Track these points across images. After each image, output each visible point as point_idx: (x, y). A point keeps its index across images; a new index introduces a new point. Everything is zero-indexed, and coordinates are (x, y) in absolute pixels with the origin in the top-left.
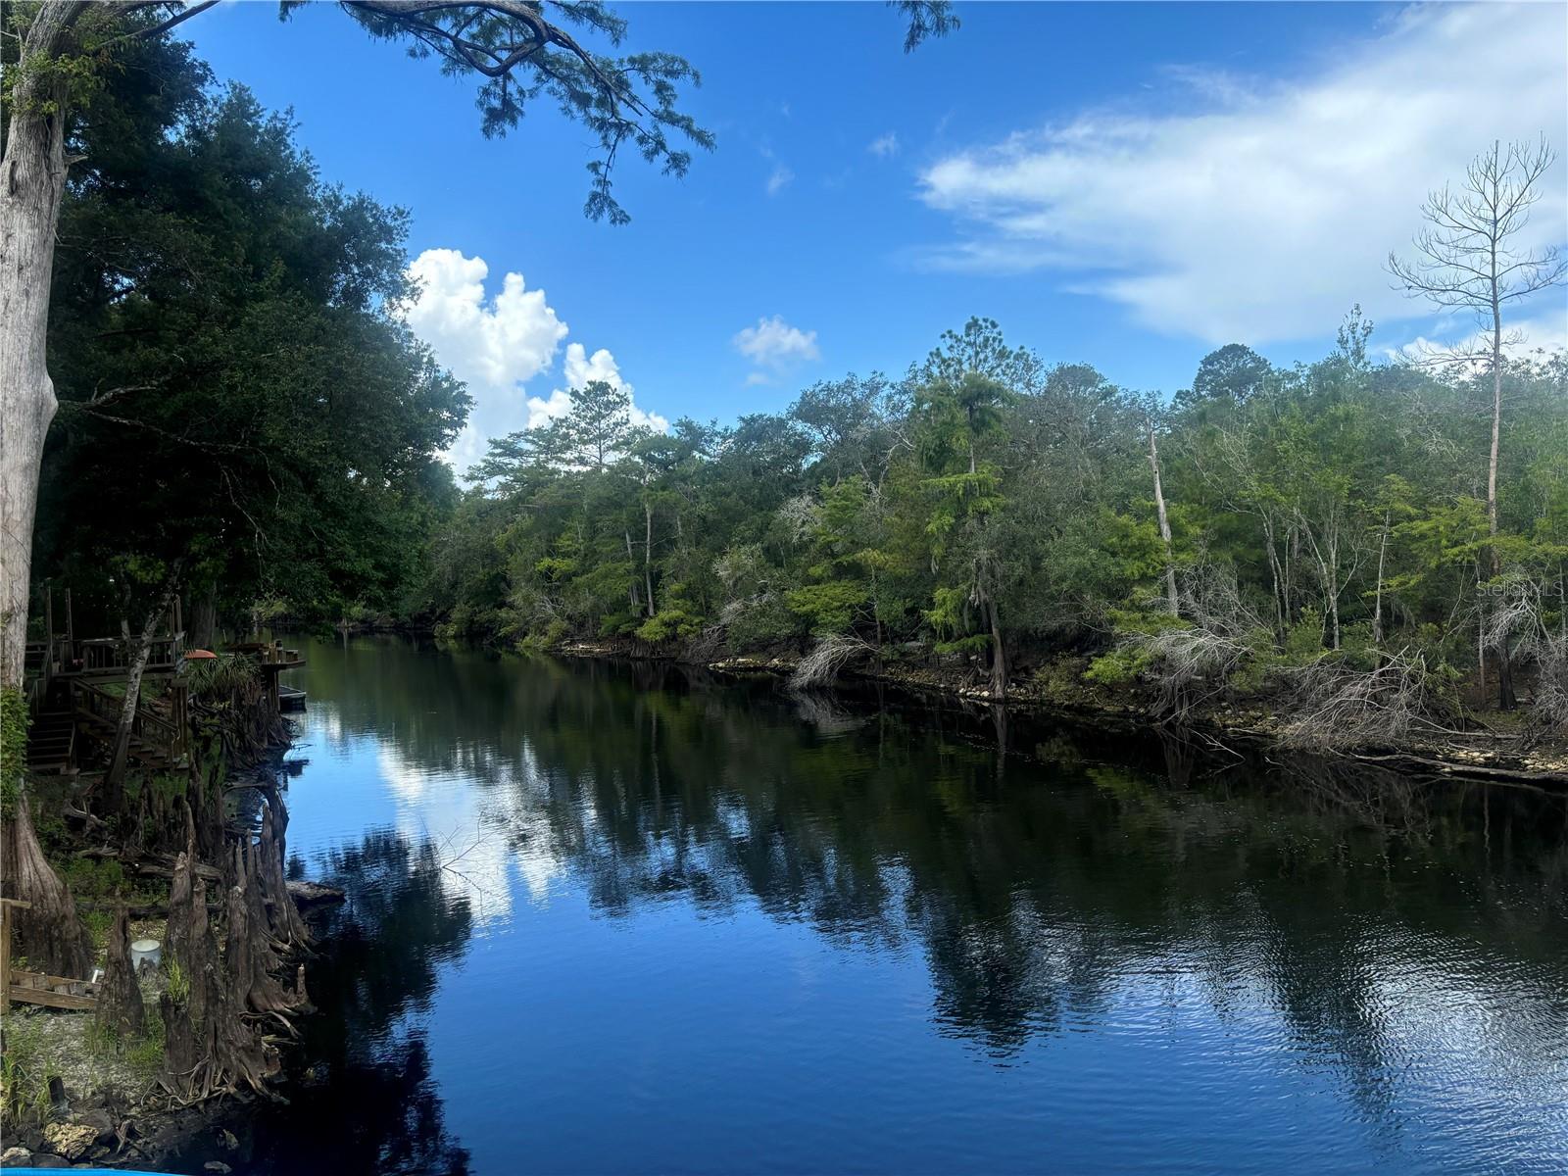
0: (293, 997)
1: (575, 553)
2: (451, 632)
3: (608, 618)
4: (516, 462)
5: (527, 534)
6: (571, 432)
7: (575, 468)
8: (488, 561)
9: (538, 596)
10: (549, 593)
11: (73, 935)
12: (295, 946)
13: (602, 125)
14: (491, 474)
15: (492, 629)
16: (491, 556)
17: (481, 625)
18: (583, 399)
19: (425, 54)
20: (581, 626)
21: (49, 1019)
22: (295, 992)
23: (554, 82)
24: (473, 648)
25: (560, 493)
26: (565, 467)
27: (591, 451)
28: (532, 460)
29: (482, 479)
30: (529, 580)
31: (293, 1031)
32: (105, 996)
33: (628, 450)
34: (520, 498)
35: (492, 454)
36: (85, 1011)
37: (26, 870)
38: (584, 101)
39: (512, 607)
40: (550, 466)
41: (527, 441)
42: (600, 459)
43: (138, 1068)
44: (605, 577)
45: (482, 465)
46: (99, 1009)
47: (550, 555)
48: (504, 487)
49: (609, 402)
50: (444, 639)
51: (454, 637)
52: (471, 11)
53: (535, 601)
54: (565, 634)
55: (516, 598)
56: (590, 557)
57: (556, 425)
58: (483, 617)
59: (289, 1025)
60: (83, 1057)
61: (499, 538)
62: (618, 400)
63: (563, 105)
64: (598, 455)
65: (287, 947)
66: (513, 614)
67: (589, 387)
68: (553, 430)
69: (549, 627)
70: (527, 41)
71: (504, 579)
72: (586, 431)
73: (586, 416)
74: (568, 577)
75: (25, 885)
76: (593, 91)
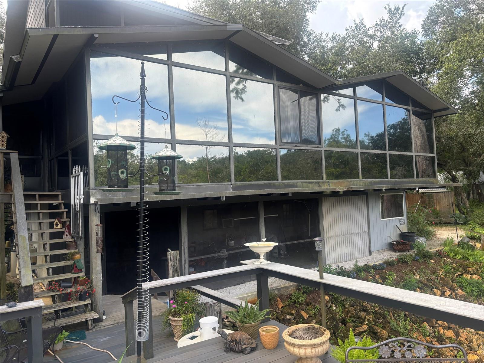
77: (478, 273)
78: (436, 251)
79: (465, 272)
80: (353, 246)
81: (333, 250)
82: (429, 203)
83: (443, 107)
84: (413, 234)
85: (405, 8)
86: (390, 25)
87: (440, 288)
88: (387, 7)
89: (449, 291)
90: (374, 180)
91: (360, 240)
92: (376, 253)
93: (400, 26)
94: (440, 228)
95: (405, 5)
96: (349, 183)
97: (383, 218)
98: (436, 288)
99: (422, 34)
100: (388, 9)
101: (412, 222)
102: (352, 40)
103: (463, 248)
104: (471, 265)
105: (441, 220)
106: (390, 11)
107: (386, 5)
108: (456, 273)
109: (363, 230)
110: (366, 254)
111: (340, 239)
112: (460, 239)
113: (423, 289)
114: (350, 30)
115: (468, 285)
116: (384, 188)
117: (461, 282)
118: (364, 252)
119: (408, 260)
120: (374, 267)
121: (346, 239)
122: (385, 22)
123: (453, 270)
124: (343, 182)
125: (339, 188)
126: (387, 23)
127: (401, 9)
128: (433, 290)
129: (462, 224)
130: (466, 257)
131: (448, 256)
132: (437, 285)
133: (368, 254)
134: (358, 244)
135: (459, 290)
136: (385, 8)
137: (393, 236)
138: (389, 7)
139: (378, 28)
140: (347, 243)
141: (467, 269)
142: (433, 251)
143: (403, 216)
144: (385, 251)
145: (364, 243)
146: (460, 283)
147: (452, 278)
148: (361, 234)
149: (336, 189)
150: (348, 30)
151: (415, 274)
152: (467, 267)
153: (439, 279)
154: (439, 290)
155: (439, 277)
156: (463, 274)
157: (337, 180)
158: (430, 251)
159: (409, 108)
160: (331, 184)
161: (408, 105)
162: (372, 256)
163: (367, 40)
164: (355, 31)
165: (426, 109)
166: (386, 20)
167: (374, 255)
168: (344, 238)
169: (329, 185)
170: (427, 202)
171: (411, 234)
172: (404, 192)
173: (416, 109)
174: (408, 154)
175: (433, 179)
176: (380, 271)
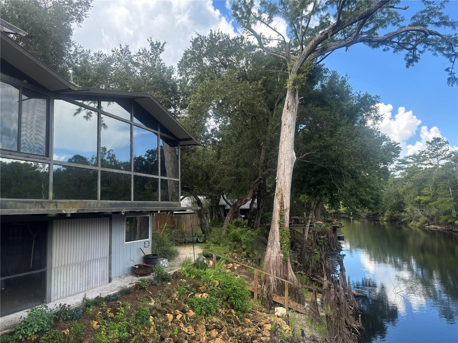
0: (357, 323)
1: (429, 195)
2: (385, 219)
3: (443, 217)
4: (406, 166)
5: (411, 188)
6: (426, 155)
7: (428, 167)
8: (396, 197)
9: (415, 209)
10: (419, 208)
11: (301, 293)
12: (355, 308)
13: (449, 56)
14: (398, 170)
15: (399, 219)
16: (398, 196)
17: (395, 217)
18: (431, 144)
19: (388, 49)
20: (432, 219)
21: (297, 314)
22: (358, 322)
23: (430, 47)
24: (392, 225)
25: (423, 175)
26: (424, 166)
27: (434, 161)
28: (412, 165)
29: (395, 171)
30: (412, 203)
31: (359, 333)
32: (311, 311)
33: (450, 159)
34: (408, 177)
35: (398, 164)
36: (305, 314)
37: (290, 274)
38: (441, 50)
39: (406, 212)
40: (419, 166)
41: (410, 159)
42: (438, 163)
43: (320, 332)
44: (442, 203)
45: (395, 167)
46: (309, 314)
47: (419, 195)
48: (402, 174)
49: (441, 143)
50: (382, 221)
51: (386, 221)
52: (403, 33)
53: (414, 210)
54: (426, 222)
55: (408, 209)
56: (435, 196)
57: (421, 153)
58: (396, 215)
59: (358, 331)
60: (306, 326)
61: (401, 191)
62: (444, 143)
63: (433, 53)
64: (437, 161)
65: (352, 308)
66: (406, 214)
67: (433, 140)
68: (420, 154)
69: (420, 219)
70: (422, 37)
71: (403, 203)
72: (432, 154)
73: (432, 149)
74: (427, 203)
75: (290, 278)
76: (445, 46)
77: (208, 291)
78: (174, 272)
79: (197, 291)
80: (89, 274)
81: (62, 281)
82: (178, 224)
83: (188, 137)
84: (156, 257)
85: (165, 45)
86: (151, 57)
87: (173, 312)
88: (150, 40)
89: (180, 313)
90: (114, 201)
91: (99, 267)
92: (116, 279)
93: (160, 60)
94: (184, 248)
95: (165, 43)
96: (84, 204)
97: (127, 241)
98: (169, 313)
99: (178, 72)
100: (150, 42)
101: (158, 243)
102: (117, 62)
103: (198, 268)
104: (202, 284)
105: (185, 240)
106: (152, 44)
107: (149, 38)
108: (189, 293)
109: (104, 256)
110: (105, 282)
111: (74, 268)
112: (196, 259)
113: (156, 316)
114: (116, 52)
115: (198, 304)
116: (123, 211)
117: (193, 302)
118: (103, 279)
119: (146, 285)
120: (108, 299)
121: (82, 267)
122: (147, 53)
123: (186, 291)
124: (76, 203)
125: (65, 211)
126: (149, 54)
127: (161, 45)
128: (166, 314)
129: (201, 242)
130: (199, 276)
131: (184, 277)
132: (170, 309)
133: (108, 281)
134: (96, 271)
135: (190, 311)
136: (148, 40)
137: (136, 259)
138: (151, 40)
139: (141, 56)
140: (81, 272)
141: (199, 288)
142: (172, 272)
143: (148, 238)
144: (127, 276)
145: (103, 270)
146: (192, 304)
147: (186, 299)
148: (101, 260)
149: (61, 210)
150: (114, 51)
151: (151, 301)
152: (199, 286)
153: (173, 302)
154: (171, 314)
155: (173, 300)
156: (195, 293)
157: (68, 201)
158: (168, 273)
159: (157, 132)
160: (59, 204)
161: (157, 130)
162: (111, 283)
163: (131, 66)
164: (121, 55)
165: (174, 137)
166: (148, 51)
167: (114, 282)
168: (79, 267)
169: (56, 205)
170: (176, 223)
171: (154, 257)
172: (150, 215)
173: (164, 135)
174: (154, 176)
175: (176, 202)
176: (112, 303)
